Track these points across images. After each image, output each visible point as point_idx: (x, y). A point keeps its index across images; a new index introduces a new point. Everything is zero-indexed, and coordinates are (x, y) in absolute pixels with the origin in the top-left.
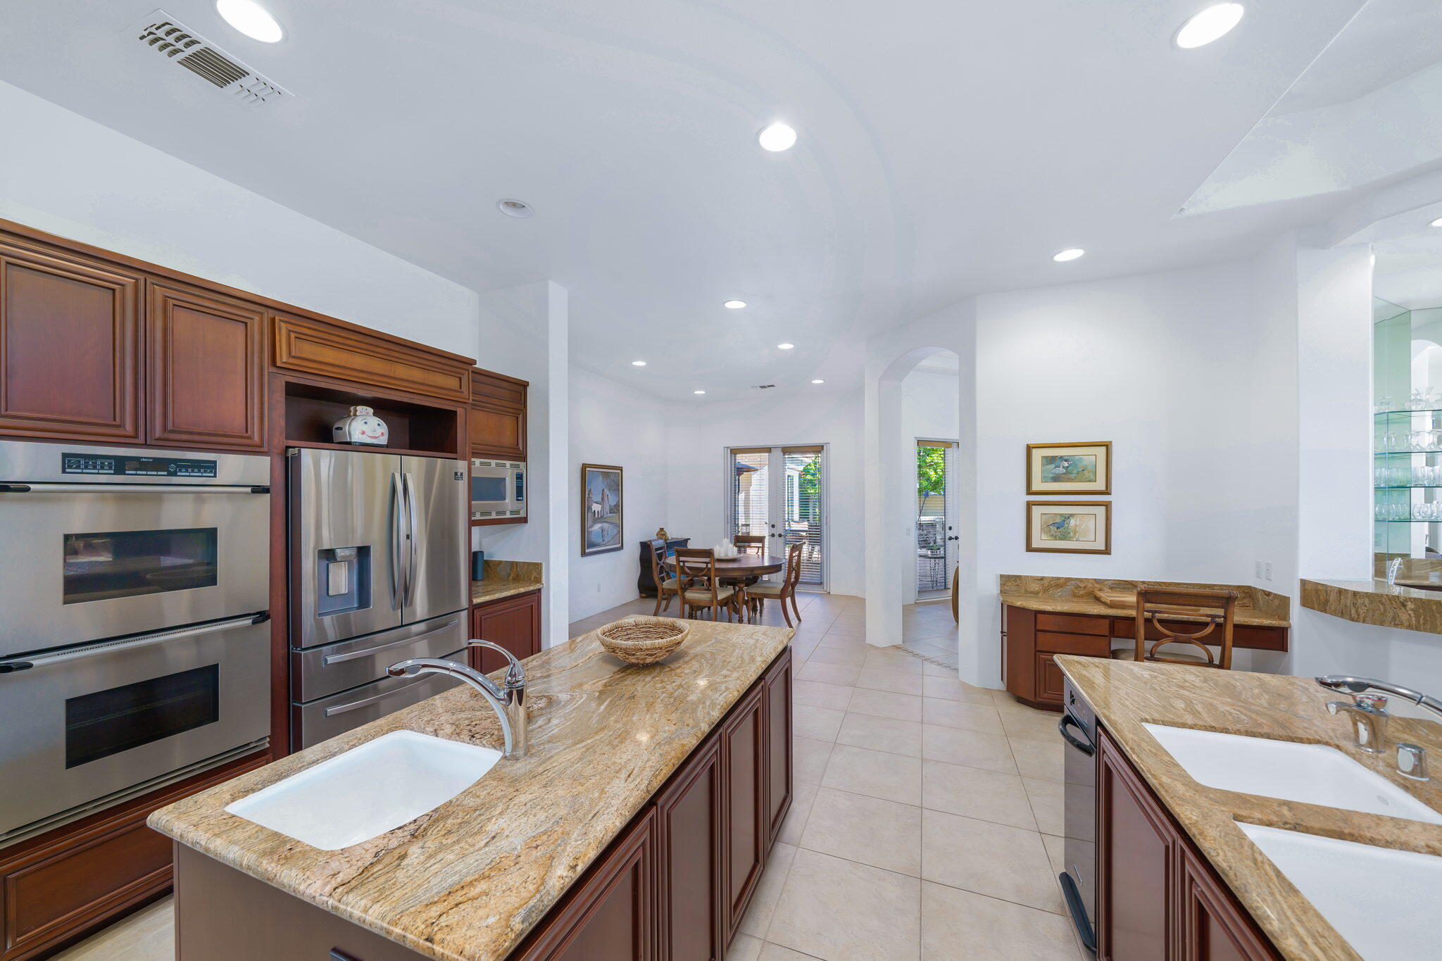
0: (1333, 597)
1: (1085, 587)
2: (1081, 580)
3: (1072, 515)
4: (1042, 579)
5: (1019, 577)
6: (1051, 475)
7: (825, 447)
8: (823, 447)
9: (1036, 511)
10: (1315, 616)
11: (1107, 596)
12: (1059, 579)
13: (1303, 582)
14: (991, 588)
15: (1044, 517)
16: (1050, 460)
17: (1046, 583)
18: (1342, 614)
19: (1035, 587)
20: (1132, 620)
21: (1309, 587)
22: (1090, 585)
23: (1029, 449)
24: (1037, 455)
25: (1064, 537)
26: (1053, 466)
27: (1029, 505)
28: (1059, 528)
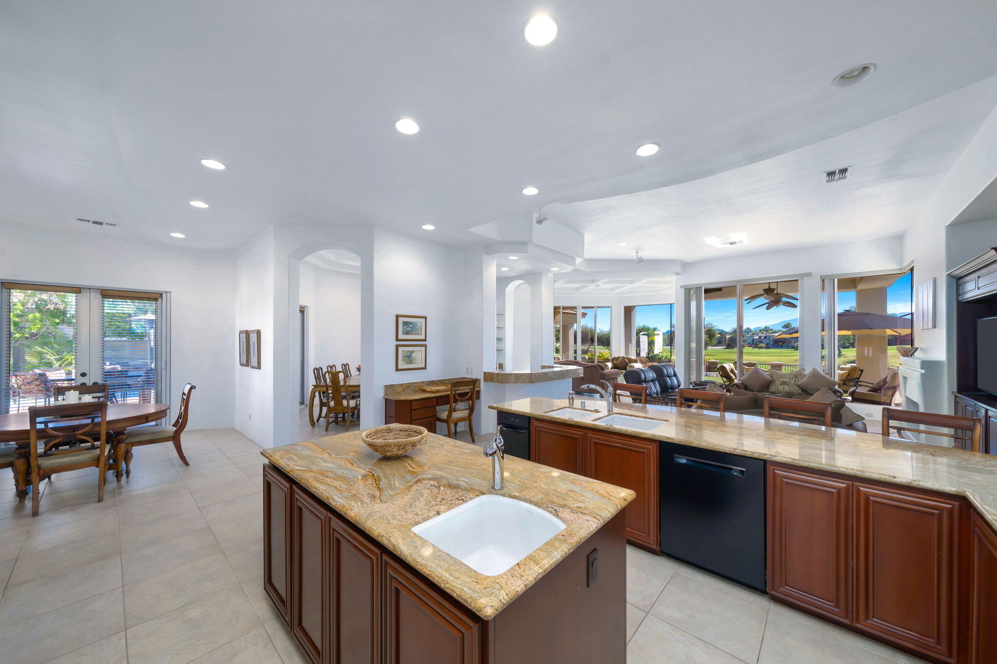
0: (495, 376)
1: (418, 386)
2: (416, 383)
3: (413, 351)
4: (402, 385)
5: (393, 385)
6: (406, 331)
7: (164, 295)
8: (161, 295)
9: (400, 349)
10: (490, 384)
11: (428, 388)
12: (409, 383)
13: (485, 373)
14: (380, 394)
15: (403, 352)
16: (405, 323)
17: (404, 386)
18: (498, 382)
19: (399, 390)
20: (448, 396)
21: (487, 374)
22: (420, 385)
23: (397, 317)
24: (401, 320)
25: (411, 363)
26: (406, 327)
27: (397, 347)
28: (409, 358)
